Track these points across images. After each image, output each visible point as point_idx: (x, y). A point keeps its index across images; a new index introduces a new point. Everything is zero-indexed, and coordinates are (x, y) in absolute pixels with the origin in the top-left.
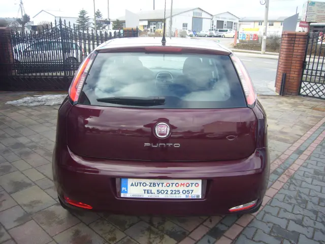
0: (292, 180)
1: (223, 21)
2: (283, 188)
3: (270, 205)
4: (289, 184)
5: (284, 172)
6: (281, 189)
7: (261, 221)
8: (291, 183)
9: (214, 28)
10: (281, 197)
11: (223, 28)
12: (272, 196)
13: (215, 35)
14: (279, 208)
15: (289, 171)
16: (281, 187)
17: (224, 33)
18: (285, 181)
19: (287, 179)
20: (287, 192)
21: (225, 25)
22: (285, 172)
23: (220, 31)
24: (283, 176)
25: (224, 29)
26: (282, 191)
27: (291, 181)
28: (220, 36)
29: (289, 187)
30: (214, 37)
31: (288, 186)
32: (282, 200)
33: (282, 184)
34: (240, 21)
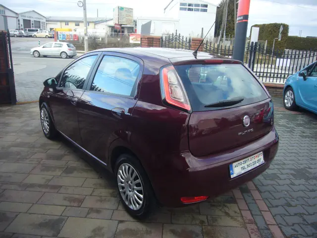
1: (30, 21)
9: (21, 27)
11: (30, 28)
13: (25, 35)
17: (35, 33)
21: (33, 24)
23: (29, 30)
25: (32, 29)
28: (31, 36)
30: (24, 36)
34: (46, 21)
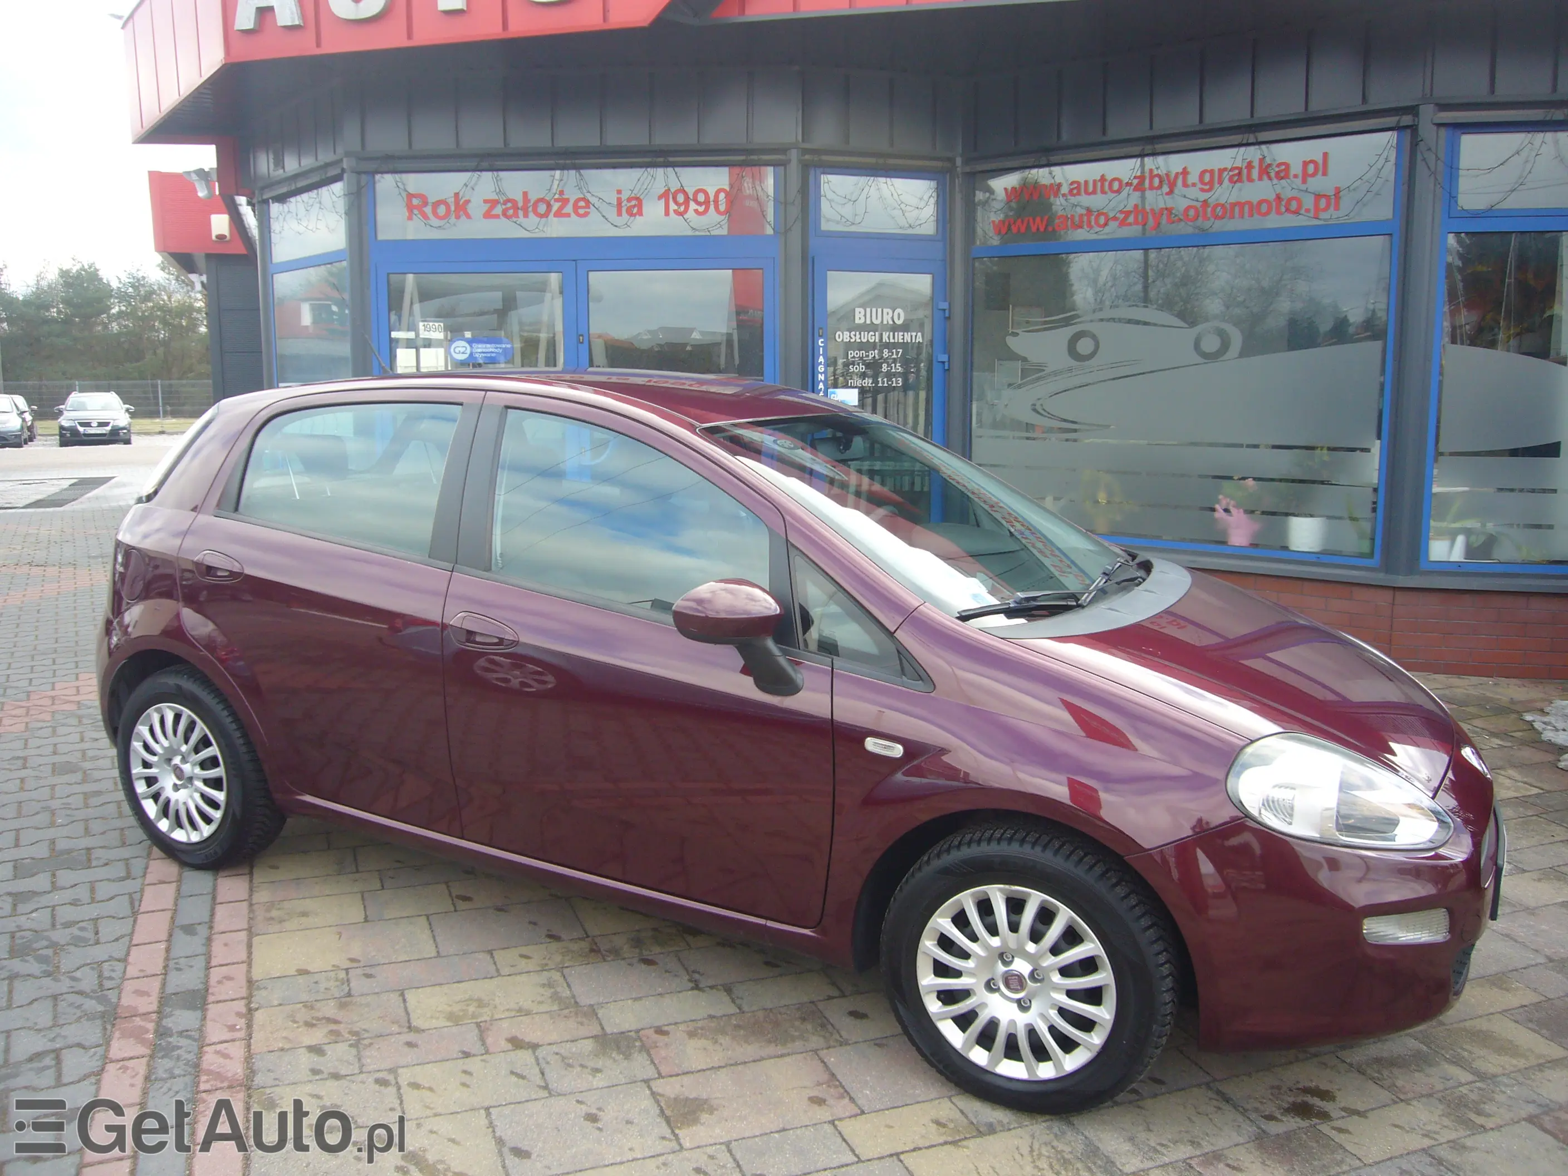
0: (100, 1008)
2: (124, 960)
3: (130, 894)
4: (108, 984)
5: (158, 1023)
6: (128, 954)
7: (128, 859)
8: (100, 992)
10: (108, 930)
12: (141, 918)
14: (98, 898)
15: (143, 1042)
16: (131, 959)
18: (129, 986)
19: (128, 1000)
20: (99, 953)
22: (151, 1026)
24: (149, 1004)
26: (117, 950)
27: (103, 1000)
29: (100, 976)
31: (106, 974)
32: (102, 924)
33: (131, 971)
